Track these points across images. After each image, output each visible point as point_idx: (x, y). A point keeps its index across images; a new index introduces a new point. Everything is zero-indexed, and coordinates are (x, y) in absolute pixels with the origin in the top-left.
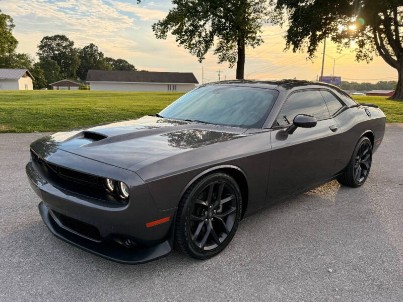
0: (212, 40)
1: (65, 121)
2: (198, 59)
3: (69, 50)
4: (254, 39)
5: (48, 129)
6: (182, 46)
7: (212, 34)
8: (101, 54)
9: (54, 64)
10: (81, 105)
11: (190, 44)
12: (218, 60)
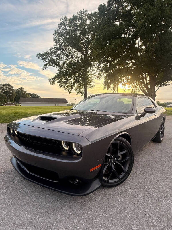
0: (74, 85)
1: (14, 118)
2: (69, 92)
3: (11, 90)
4: (91, 85)
5: (5, 122)
6: (62, 87)
7: (74, 83)
8: (25, 92)
9: (4, 96)
10: (20, 111)
11: (65, 87)
12: (76, 93)
